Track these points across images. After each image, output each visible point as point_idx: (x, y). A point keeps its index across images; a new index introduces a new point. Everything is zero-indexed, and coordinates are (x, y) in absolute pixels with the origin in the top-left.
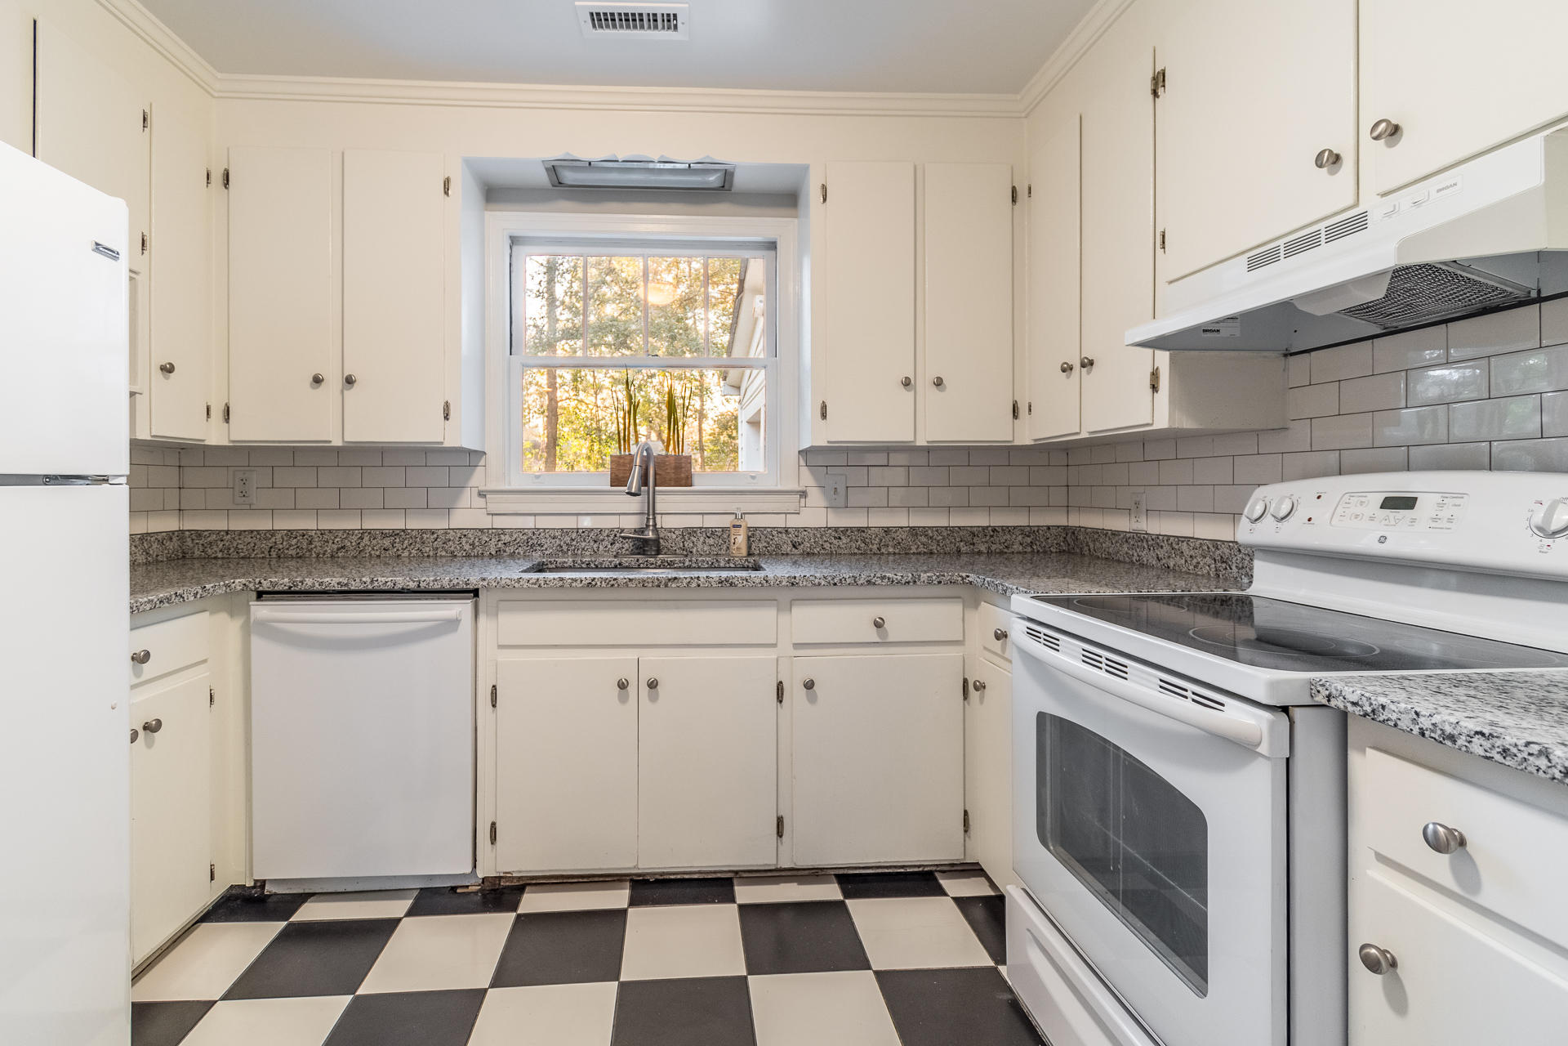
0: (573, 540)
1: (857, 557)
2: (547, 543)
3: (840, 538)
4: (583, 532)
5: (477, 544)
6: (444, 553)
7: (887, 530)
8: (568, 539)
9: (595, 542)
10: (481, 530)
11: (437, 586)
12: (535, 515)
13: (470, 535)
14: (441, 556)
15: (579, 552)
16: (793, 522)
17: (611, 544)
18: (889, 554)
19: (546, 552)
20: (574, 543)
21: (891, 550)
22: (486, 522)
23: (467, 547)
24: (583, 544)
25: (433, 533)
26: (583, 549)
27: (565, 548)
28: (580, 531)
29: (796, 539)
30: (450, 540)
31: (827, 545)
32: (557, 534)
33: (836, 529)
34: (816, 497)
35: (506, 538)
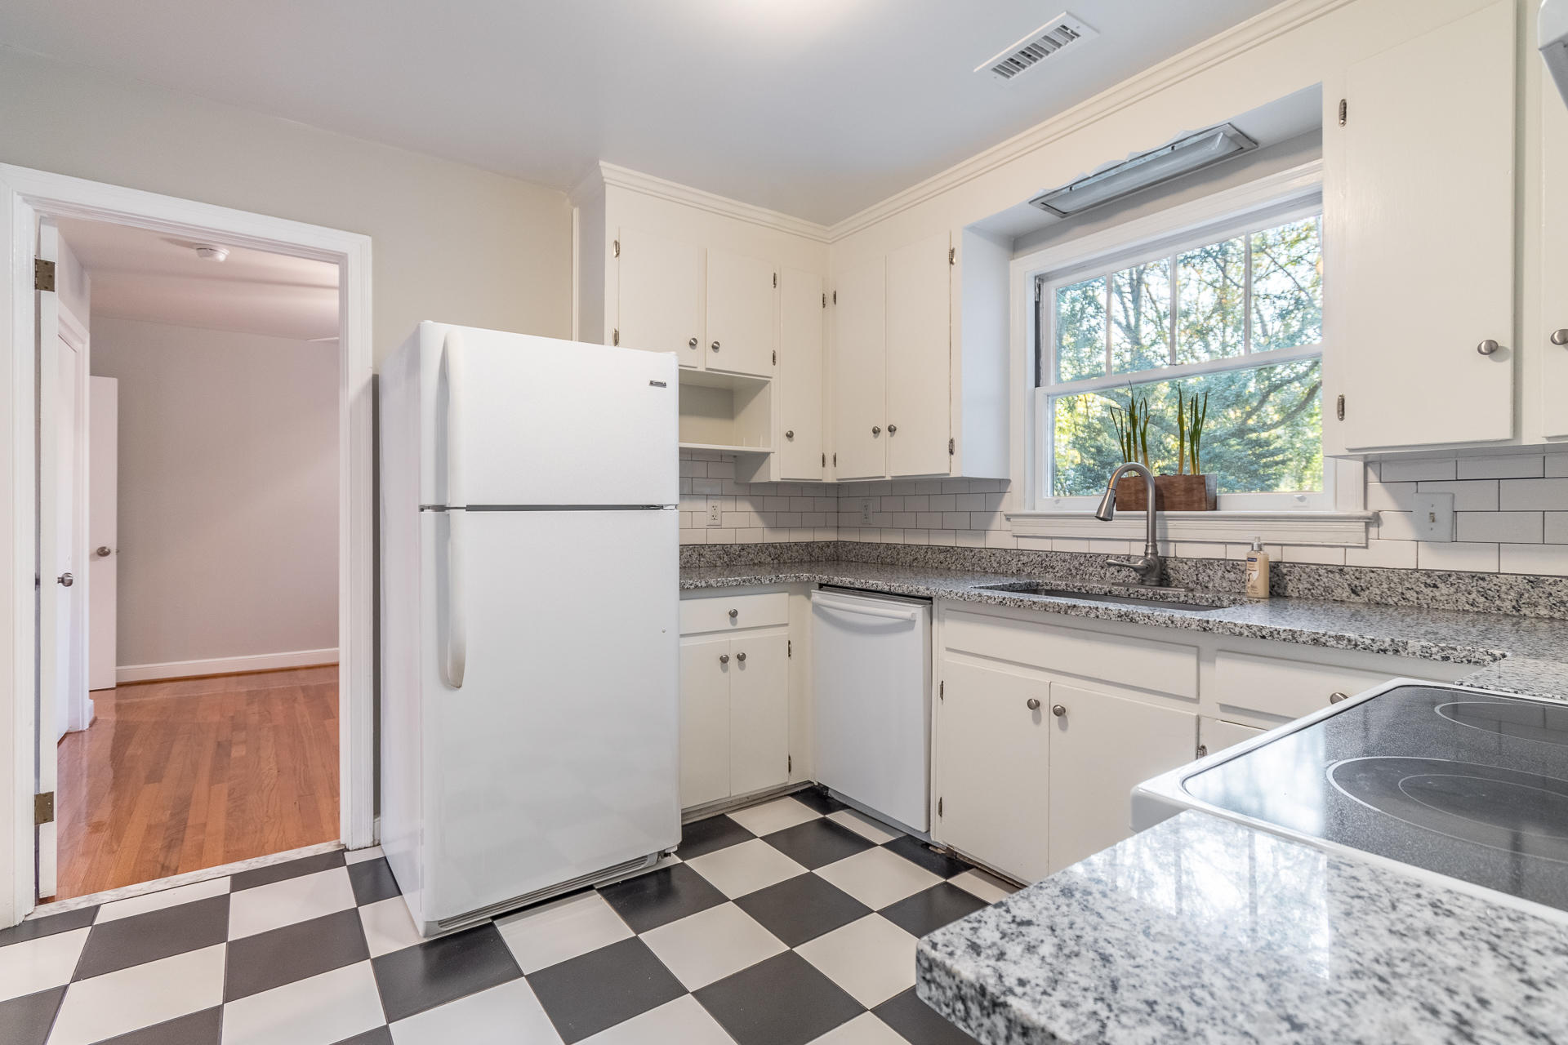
0: (1082, 565)
1: (1468, 617)
2: (1058, 565)
3: (1435, 586)
4: (1091, 557)
5: (1003, 562)
7: (1534, 581)
8: (1076, 563)
9: (1102, 568)
10: (1005, 550)
11: (900, 592)
12: (1051, 538)
13: (997, 555)
14: (977, 571)
15: (1087, 577)
16: (1356, 558)
17: (1118, 571)
18: (1539, 617)
19: (1058, 575)
20: (1082, 567)
21: (1543, 612)
22: (1011, 544)
23: (995, 565)
25: (971, 551)
26: (1091, 574)
27: (1074, 571)
28: (1088, 556)
29: (1356, 582)
30: (983, 558)
31: (1411, 595)
32: (1067, 558)
33: (1428, 573)
34: (1396, 526)
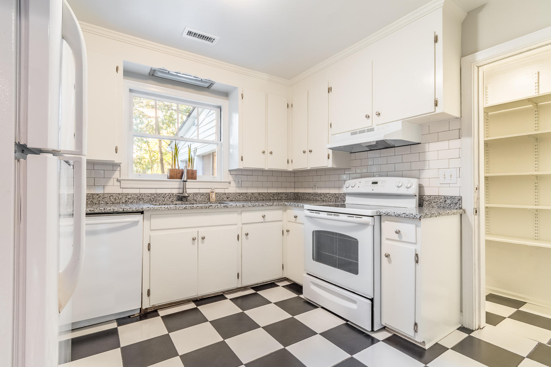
0: (155, 197)
1: (244, 201)
2: (145, 198)
5: (117, 199)
6: (103, 202)
7: (252, 194)
8: (153, 197)
9: (163, 198)
10: (119, 194)
11: (130, 210)
12: (140, 188)
13: (114, 196)
14: (101, 204)
16: (227, 191)
17: (169, 198)
21: (254, 199)
22: (120, 191)
23: (113, 200)
24: (159, 198)
29: (228, 196)
30: (105, 197)
31: (236, 198)
33: (239, 193)
34: (233, 184)
35: (130, 197)
